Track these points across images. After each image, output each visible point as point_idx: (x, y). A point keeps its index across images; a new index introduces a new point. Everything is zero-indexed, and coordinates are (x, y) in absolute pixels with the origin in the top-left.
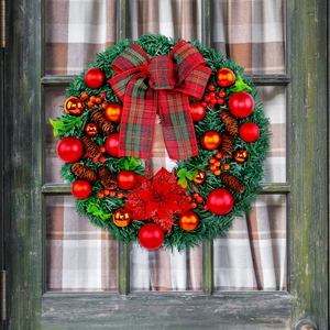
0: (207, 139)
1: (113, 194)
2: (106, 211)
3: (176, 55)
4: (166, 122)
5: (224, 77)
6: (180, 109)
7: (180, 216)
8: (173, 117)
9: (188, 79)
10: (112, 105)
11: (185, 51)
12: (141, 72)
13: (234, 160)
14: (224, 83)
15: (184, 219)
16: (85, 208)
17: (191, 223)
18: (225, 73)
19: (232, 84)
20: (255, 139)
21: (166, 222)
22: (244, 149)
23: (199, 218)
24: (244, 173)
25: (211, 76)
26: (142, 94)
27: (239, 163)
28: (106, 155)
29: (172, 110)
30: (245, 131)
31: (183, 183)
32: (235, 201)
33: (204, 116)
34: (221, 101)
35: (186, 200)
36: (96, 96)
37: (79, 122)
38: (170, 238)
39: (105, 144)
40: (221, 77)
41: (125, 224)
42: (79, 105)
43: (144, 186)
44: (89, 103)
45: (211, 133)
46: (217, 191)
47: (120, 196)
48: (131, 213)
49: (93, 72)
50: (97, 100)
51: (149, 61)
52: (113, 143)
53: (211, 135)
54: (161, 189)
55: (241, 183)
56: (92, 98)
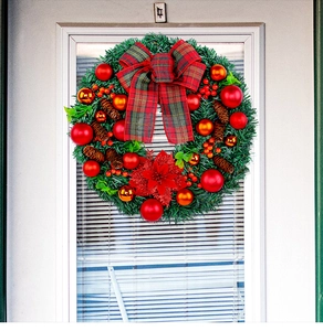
0: (201, 126)
1: (119, 173)
2: (112, 187)
3: (175, 53)
4: (166, 111)
5: (217, 72)
6: (178, 100)
7: (177, 193)
8: (172, 106)
9: (186, 73)
10: (118, 95)
11: (183, 49)
12: (145, 67)
13: (225, 145)
14: (217, 78)
15: (181, 196)
16: (94, 185)
17: (187, 199)
18: (218, 68)
19: (224, 79)
20: (243, 126)
21: (165, 198)
22: (234, 135)
23: (194, 195)
24: (233, 156)
25: (206, 71)
26: (145, 86)
27: (229, 147)
28: (113, 139)
29: (171, 100)
30: (235, 119)
31: (180, 164)
32: (226, 181)
33: (199, 106)
34: (214, 93)
35: (182, 180)
36: (105, 87)
37: (90, 110)
38: (168, 211)
39: (112, 129)
40: (214, 72)
41: (128, 199)
42: (90, 95)
43: (146, 166)
44: (99, 94)
45: (205, 121)
46: (210, 172)
47: (125, 174)
48: (134, 189)
49: (102, 66)
50: (106, 91)
51: (152, 58)
52: (119, 129)
53: (205, 123)
54: (160, 170)
55: (231, 165)
56: (101, 89)
